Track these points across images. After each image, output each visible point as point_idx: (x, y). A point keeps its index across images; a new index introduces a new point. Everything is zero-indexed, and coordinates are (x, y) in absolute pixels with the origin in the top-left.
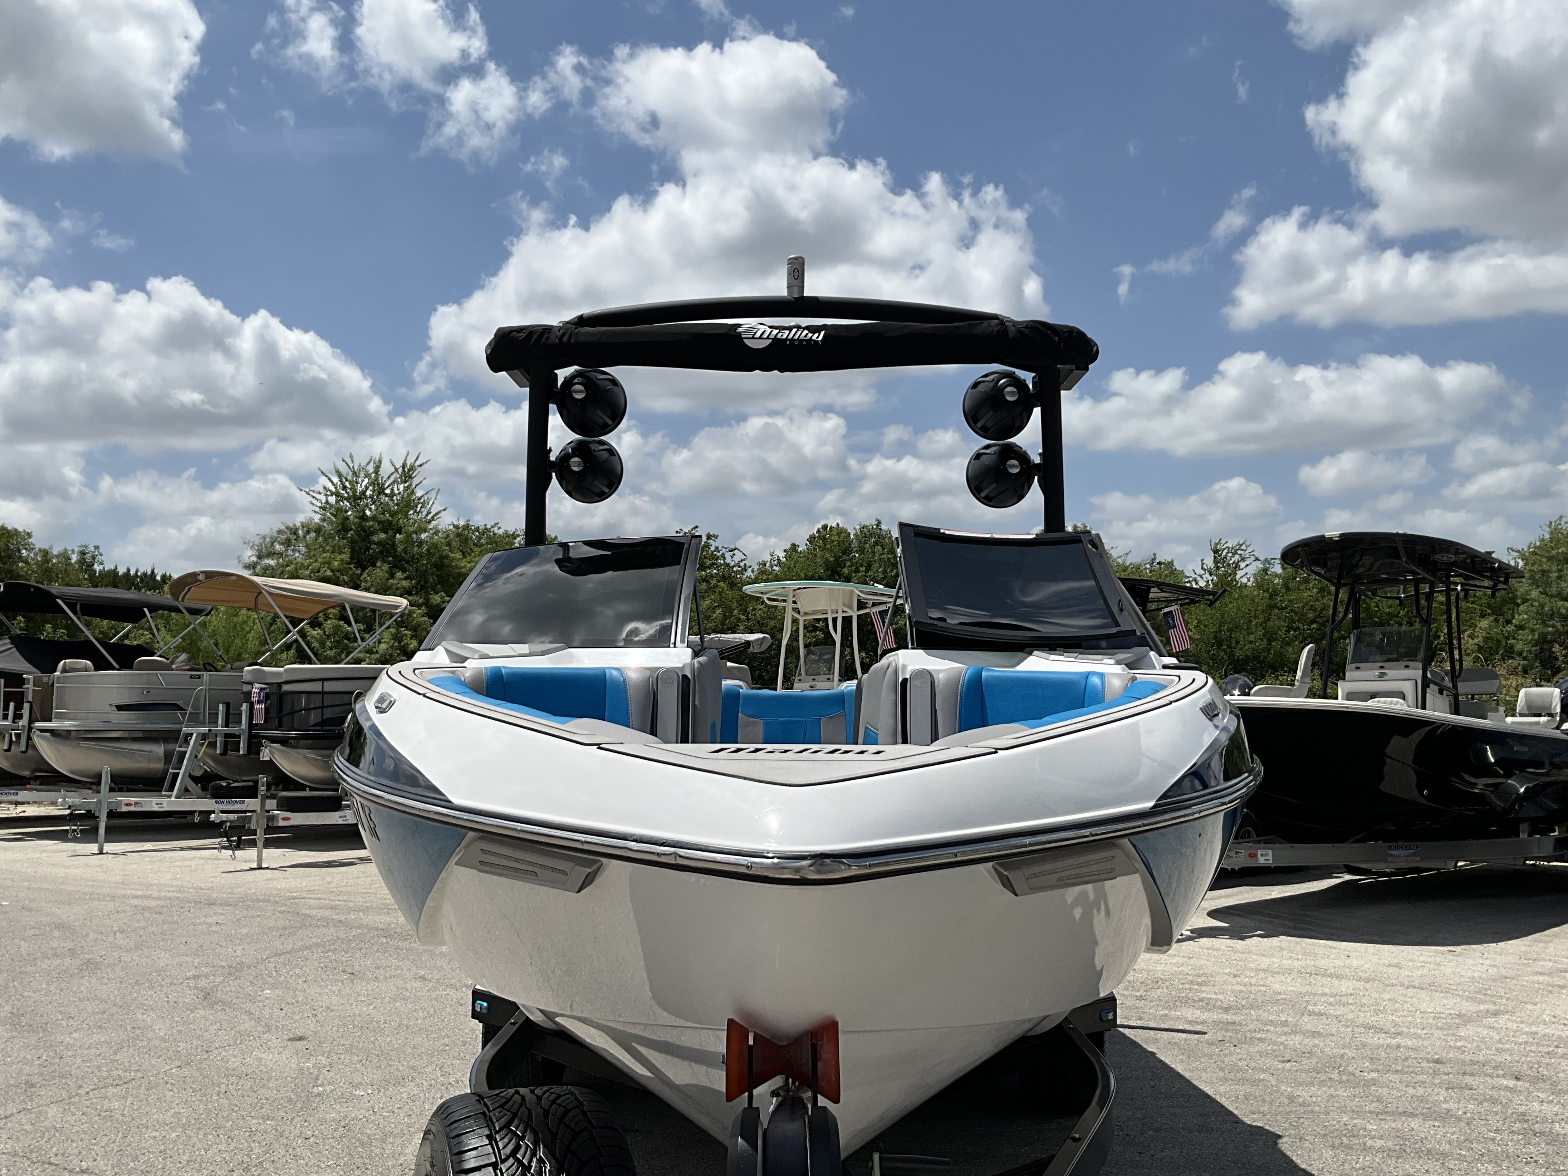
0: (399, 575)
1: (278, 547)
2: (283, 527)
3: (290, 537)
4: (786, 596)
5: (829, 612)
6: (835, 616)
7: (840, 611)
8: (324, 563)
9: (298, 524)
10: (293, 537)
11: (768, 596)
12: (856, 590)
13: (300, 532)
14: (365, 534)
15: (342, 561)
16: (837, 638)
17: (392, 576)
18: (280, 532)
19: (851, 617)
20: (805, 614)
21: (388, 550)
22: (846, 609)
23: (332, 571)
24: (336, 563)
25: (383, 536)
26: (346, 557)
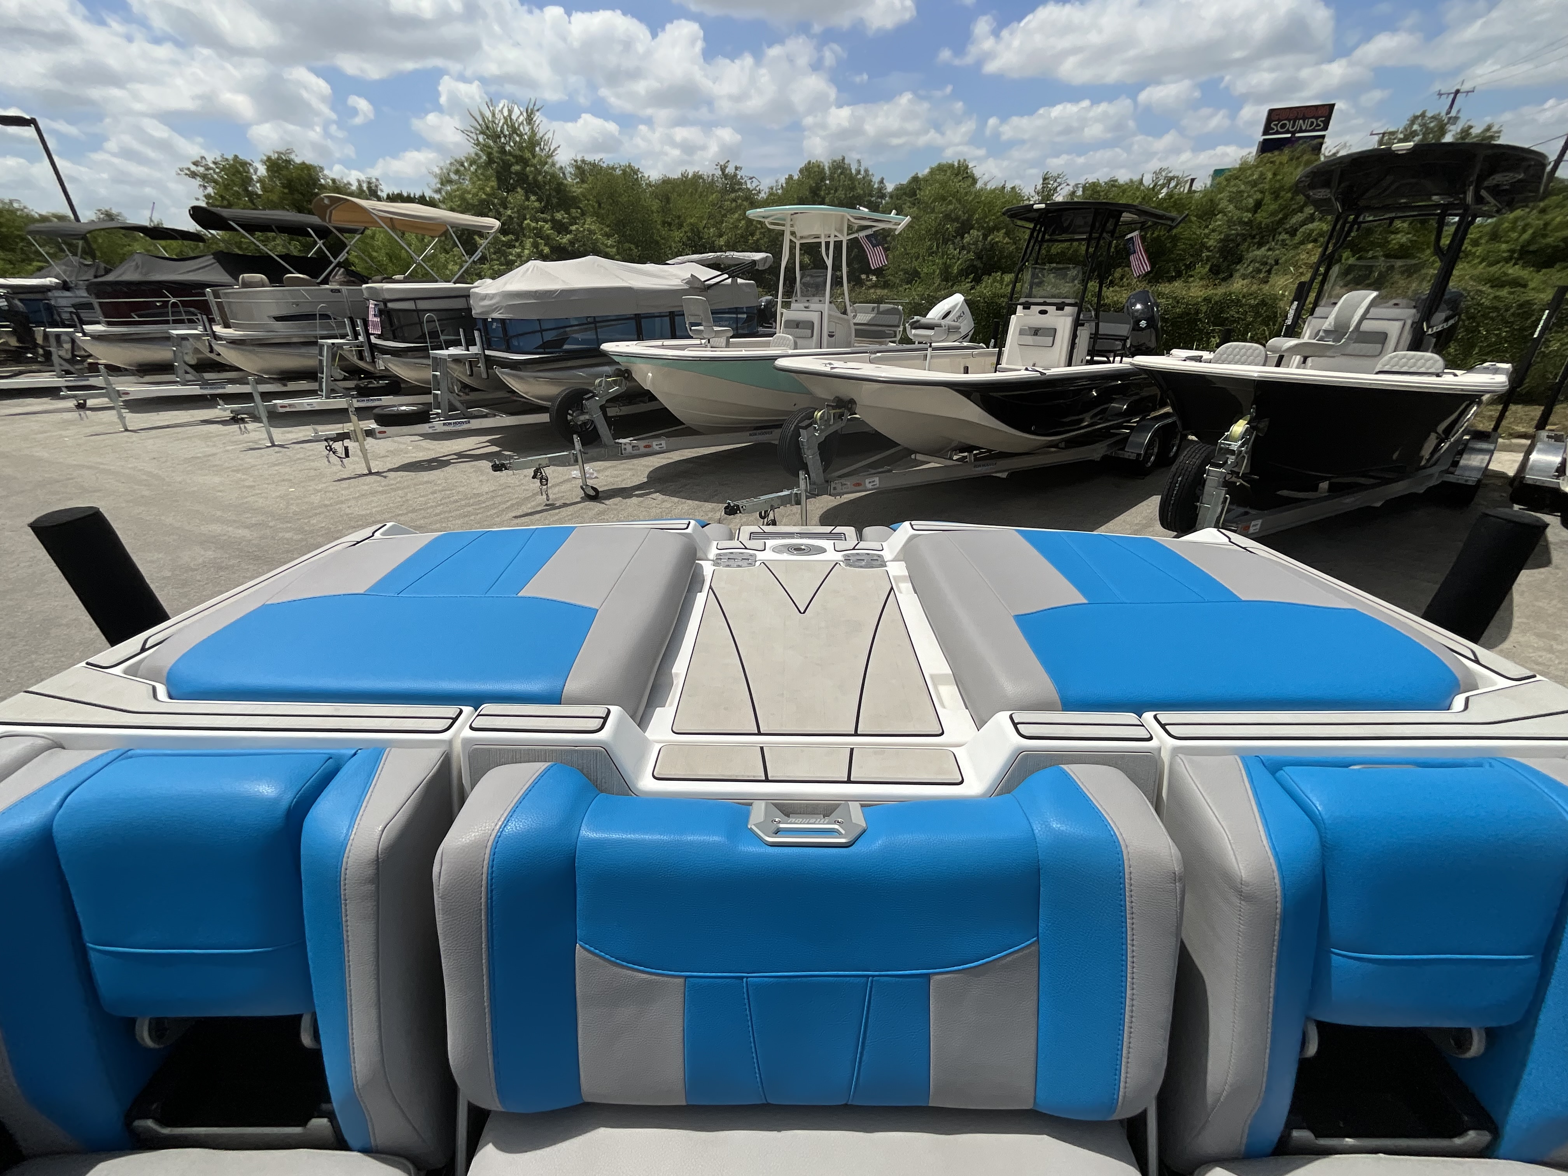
0: (533, 198)
1: (454, 177)
2: (453, 161)
3: (459, 168)
4: (784, 220)
5: (823, 236)
6: (828, 240)
7: (832, 236)
8: (481, 189)
9: (463, 159)
10: (462, 169)
11: (770, 220)
12: (847, 214)
13: (466, 164)
14: (507, 166)
15: (492, 187)
16: (829, 263)
17: (528, 199)
18: (451, 164)
19: (842, 241)
20: (802, 238)
21: (522, 178)
22: (837, 234)
23: (486, 195)
24: (488, 189)
25: (517, 168)
26: (494, 183)
